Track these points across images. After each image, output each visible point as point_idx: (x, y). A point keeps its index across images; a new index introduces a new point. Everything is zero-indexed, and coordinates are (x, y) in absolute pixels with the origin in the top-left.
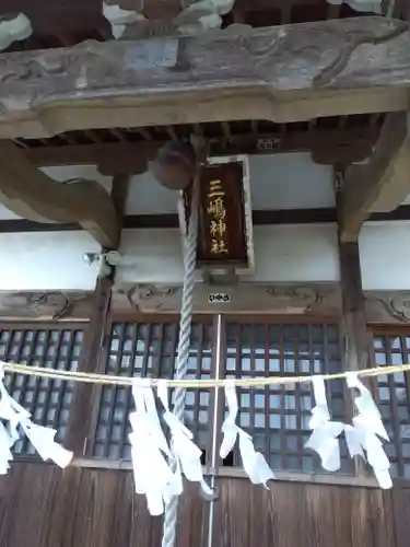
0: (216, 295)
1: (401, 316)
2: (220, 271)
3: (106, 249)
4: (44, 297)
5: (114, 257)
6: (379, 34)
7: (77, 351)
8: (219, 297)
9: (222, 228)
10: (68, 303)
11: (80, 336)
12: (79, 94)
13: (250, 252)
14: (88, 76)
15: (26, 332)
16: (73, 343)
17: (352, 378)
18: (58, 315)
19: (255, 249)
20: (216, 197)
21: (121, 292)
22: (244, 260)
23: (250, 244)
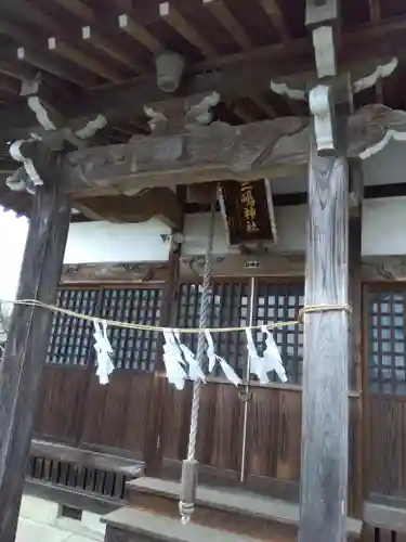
0: (251, 262)
1: (389, 275)
2: (252, 246)
3: (175, 231)
4: (136, 266)
5: (179, 237)
6: (291, 131)
7: (160, 303)
8: (253, 265)
9: (253, 213)
10: (150, 270)
11: (161, 294)
12: (133, 176)
13: (274, 230)
14: (138, 162)
15: (126, 291)
16: (156, 298)
17: (264, 328)
18: (145, 279)
19: (277, 228)
20: (246, 190)
21: (185, 262)
22: (269, 236)
23: (273, 224)
